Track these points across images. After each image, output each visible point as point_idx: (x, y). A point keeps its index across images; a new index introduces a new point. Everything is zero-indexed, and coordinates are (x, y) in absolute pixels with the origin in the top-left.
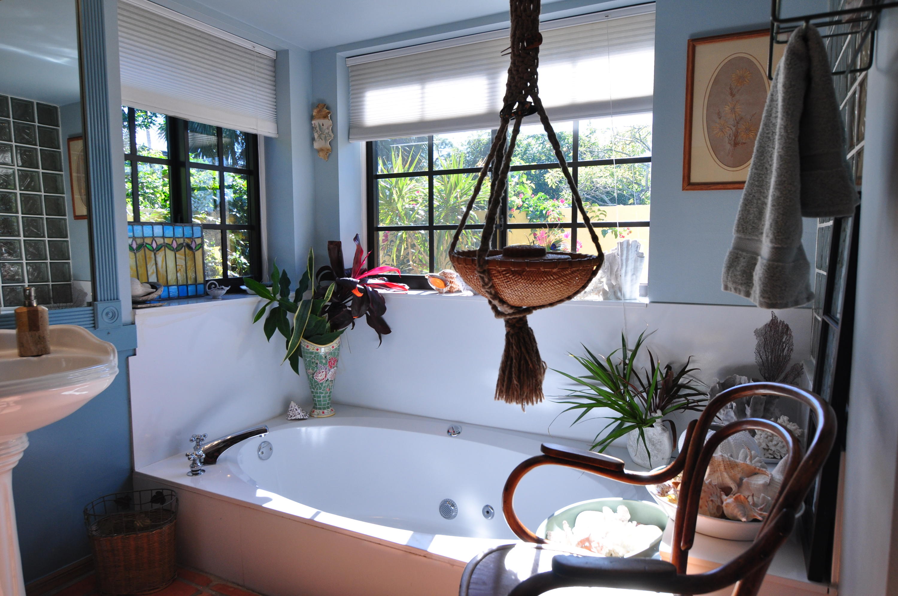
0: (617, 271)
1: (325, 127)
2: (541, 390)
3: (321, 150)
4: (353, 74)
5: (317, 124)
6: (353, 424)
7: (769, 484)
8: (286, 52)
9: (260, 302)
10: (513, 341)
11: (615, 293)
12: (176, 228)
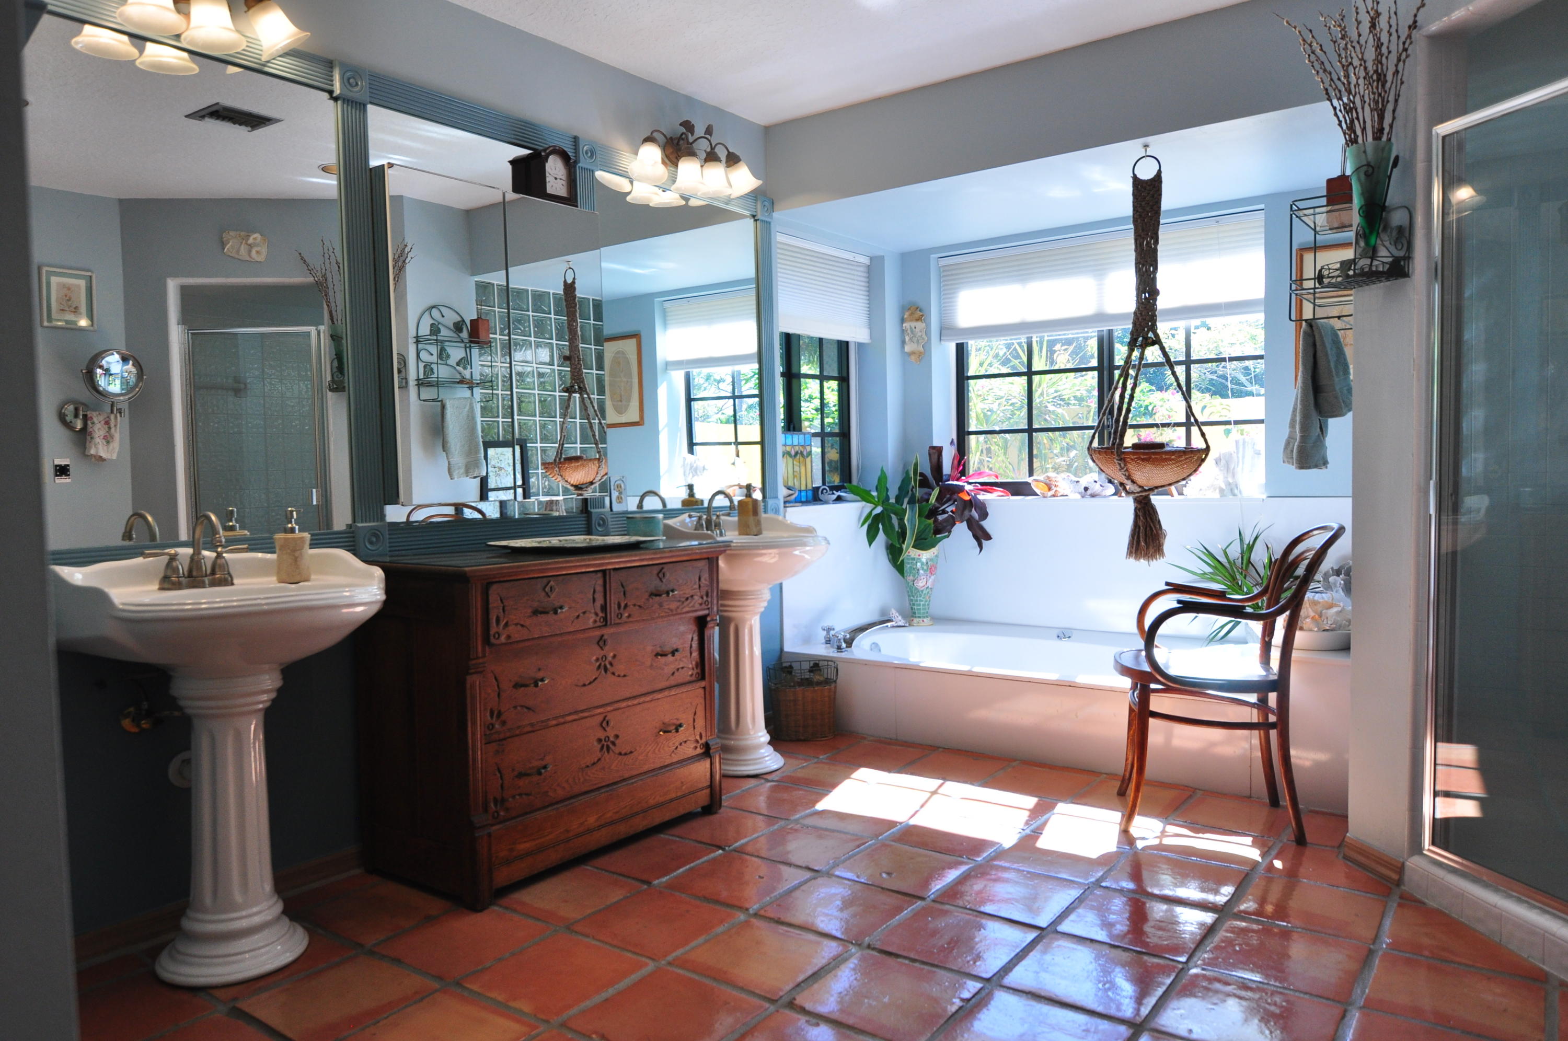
0: (1234, 469)
1: (917, 330)
2: (1162, 549)
3: (913, 353)
4: (945, 273)
5: (908, 327)
6: (955, 632)
7: (1340, 612)
8: (882, 258)
9: (863, 507)
10: (1140, 514)
11: (1232, 490)
12: (794, 436)
